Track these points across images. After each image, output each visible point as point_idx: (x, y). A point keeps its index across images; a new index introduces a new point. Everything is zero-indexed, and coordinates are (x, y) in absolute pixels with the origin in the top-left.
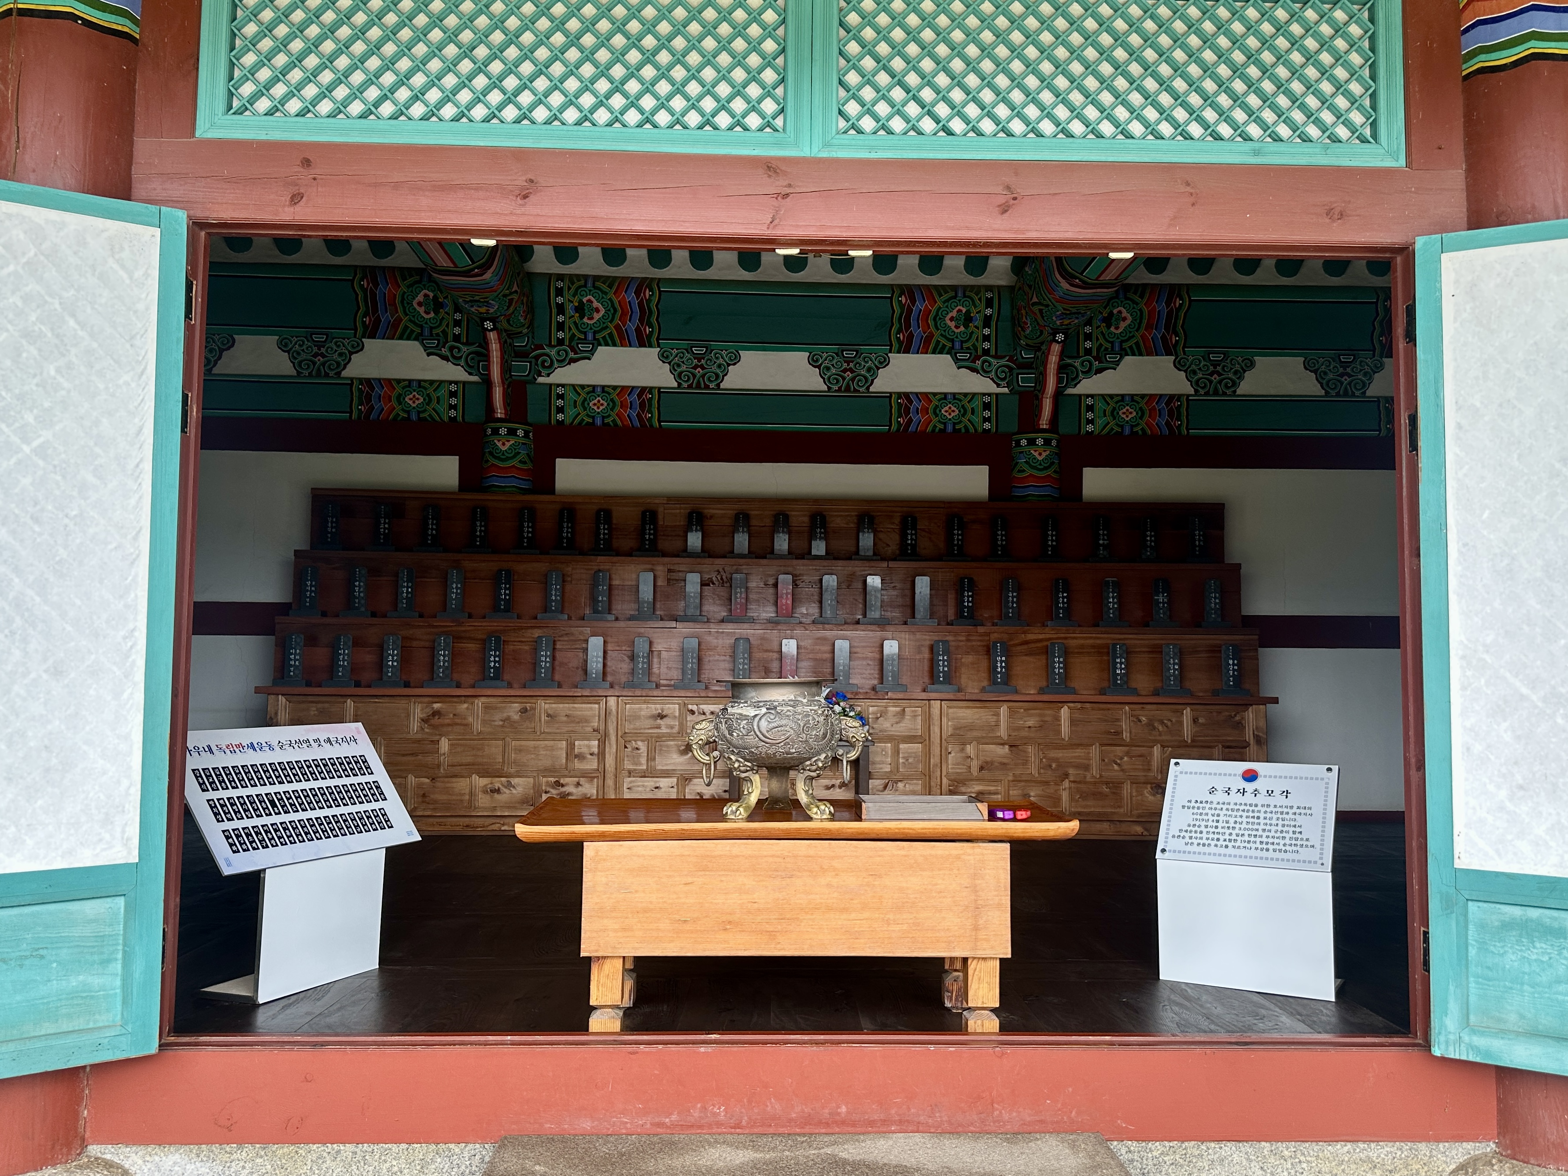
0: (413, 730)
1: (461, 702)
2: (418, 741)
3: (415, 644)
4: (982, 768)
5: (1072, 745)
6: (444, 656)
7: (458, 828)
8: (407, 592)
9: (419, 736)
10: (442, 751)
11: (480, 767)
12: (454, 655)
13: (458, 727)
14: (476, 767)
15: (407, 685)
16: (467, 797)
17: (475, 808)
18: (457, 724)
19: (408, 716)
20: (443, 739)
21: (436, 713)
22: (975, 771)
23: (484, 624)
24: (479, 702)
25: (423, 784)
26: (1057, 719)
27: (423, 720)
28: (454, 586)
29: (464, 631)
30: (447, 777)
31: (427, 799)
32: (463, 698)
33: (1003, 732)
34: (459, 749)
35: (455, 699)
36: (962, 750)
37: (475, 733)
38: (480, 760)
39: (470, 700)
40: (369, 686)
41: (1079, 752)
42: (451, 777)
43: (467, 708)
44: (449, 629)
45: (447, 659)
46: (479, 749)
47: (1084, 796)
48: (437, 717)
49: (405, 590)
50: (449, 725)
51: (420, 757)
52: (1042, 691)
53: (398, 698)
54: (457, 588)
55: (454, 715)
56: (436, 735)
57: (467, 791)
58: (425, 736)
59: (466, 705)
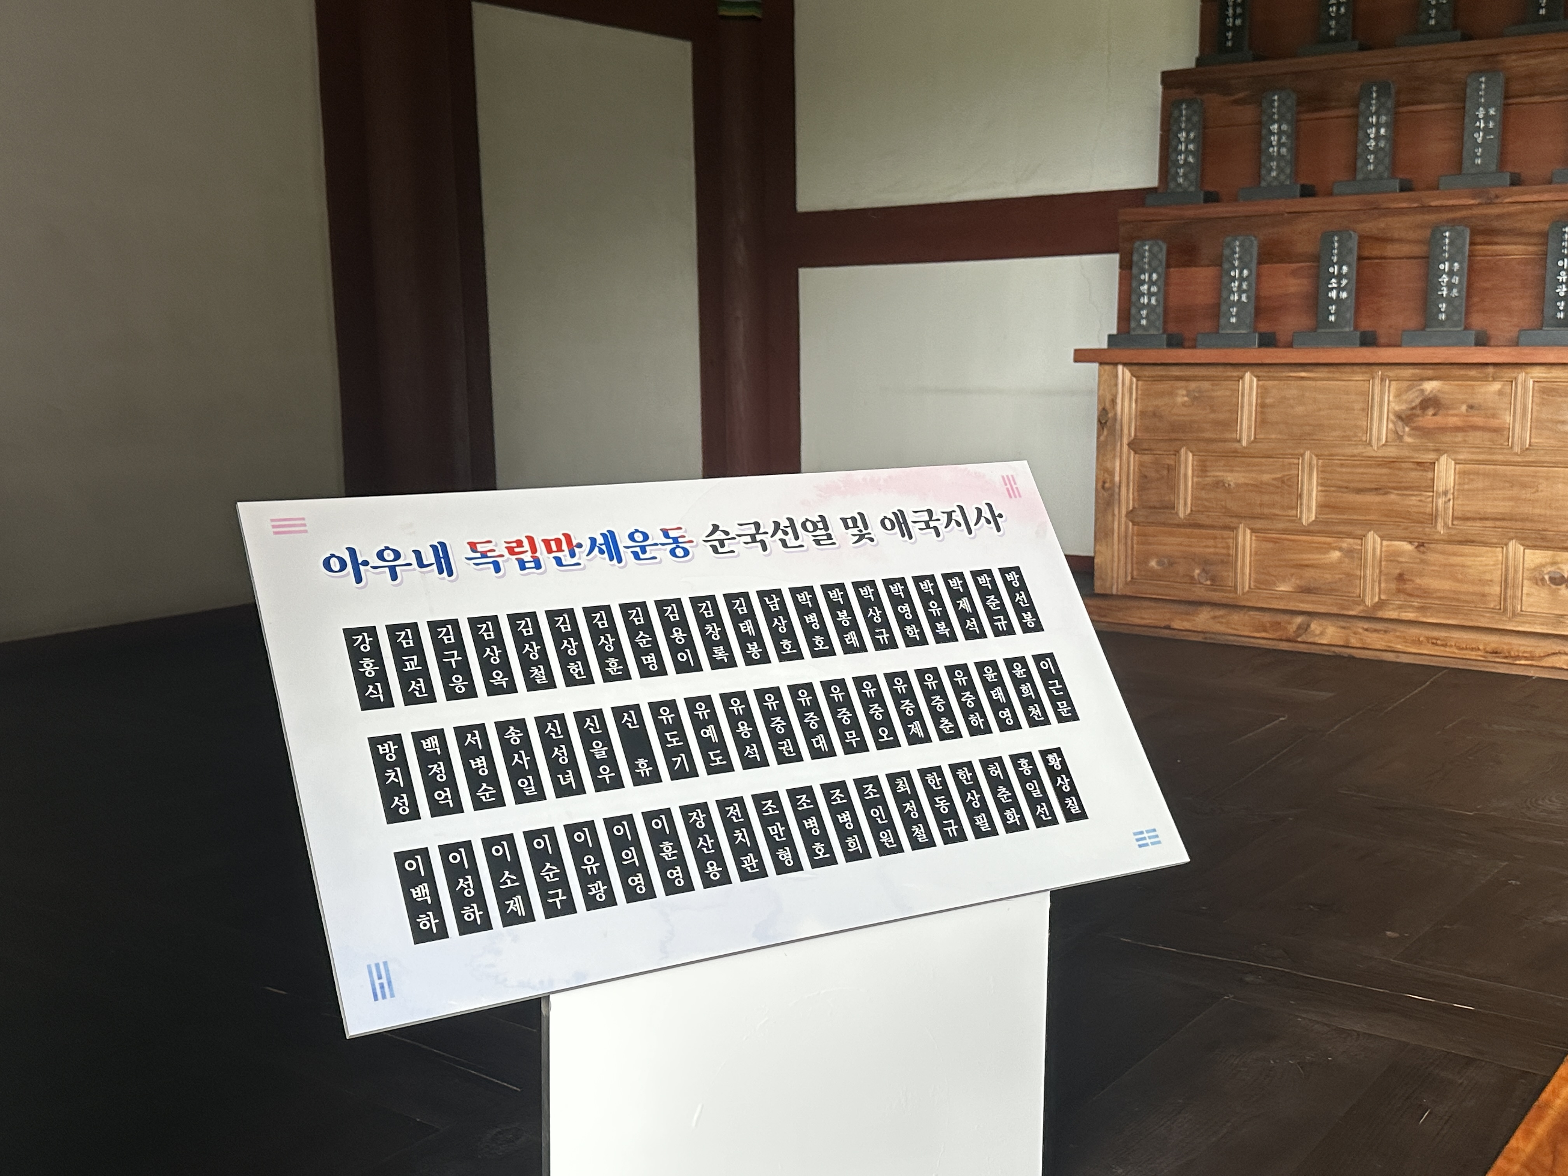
0: (1379, 439)
1: (1485, 379)
2: (1389, 463)
3: (1391, 250)
6: (1451, 273)
7: (1473, 655)
8: (1378, 137)
9: (1392, 452)
10: (1439, 486)
11: (1528, 525)
12: (1472, 272)
13: (1479, 434)
14: (1519, 525)
15: (1368, 340)
16: (1496, 589)
17: (1514, 614)
18: (1475, 428)
19: (1367, 410)
20: (1444, 458)
21: (1430, 403)
23: (1546, 197)
24: (1528, 379)
25: (1400, 553)
27: (1399, 416)
28: (1481, 113)
29: (1499, 217)
30: (1450, 542)
31: (1408, 586)
32: (1491, 370)
34: (1480, 484)
35: (1473, 373)
37: (1517, 449)
38: (1527, 509)
39: (1508, 373)
40: (1290, 345)
42: (1460, 543)
43: (1500, 393)
44: (1464, 213)
45: (1456, 280)
46: (1524, 486)
48: (1431, 412)
49: (1372, 132)
50: (1457, 429)
51: (1393, 497)
53: (1348, 369)
54: (1487, 118)
55: (1471, 407)
56: (1428, 450)
57: (1497, 576)
58: (1405, 453)
59: (1497, 386)
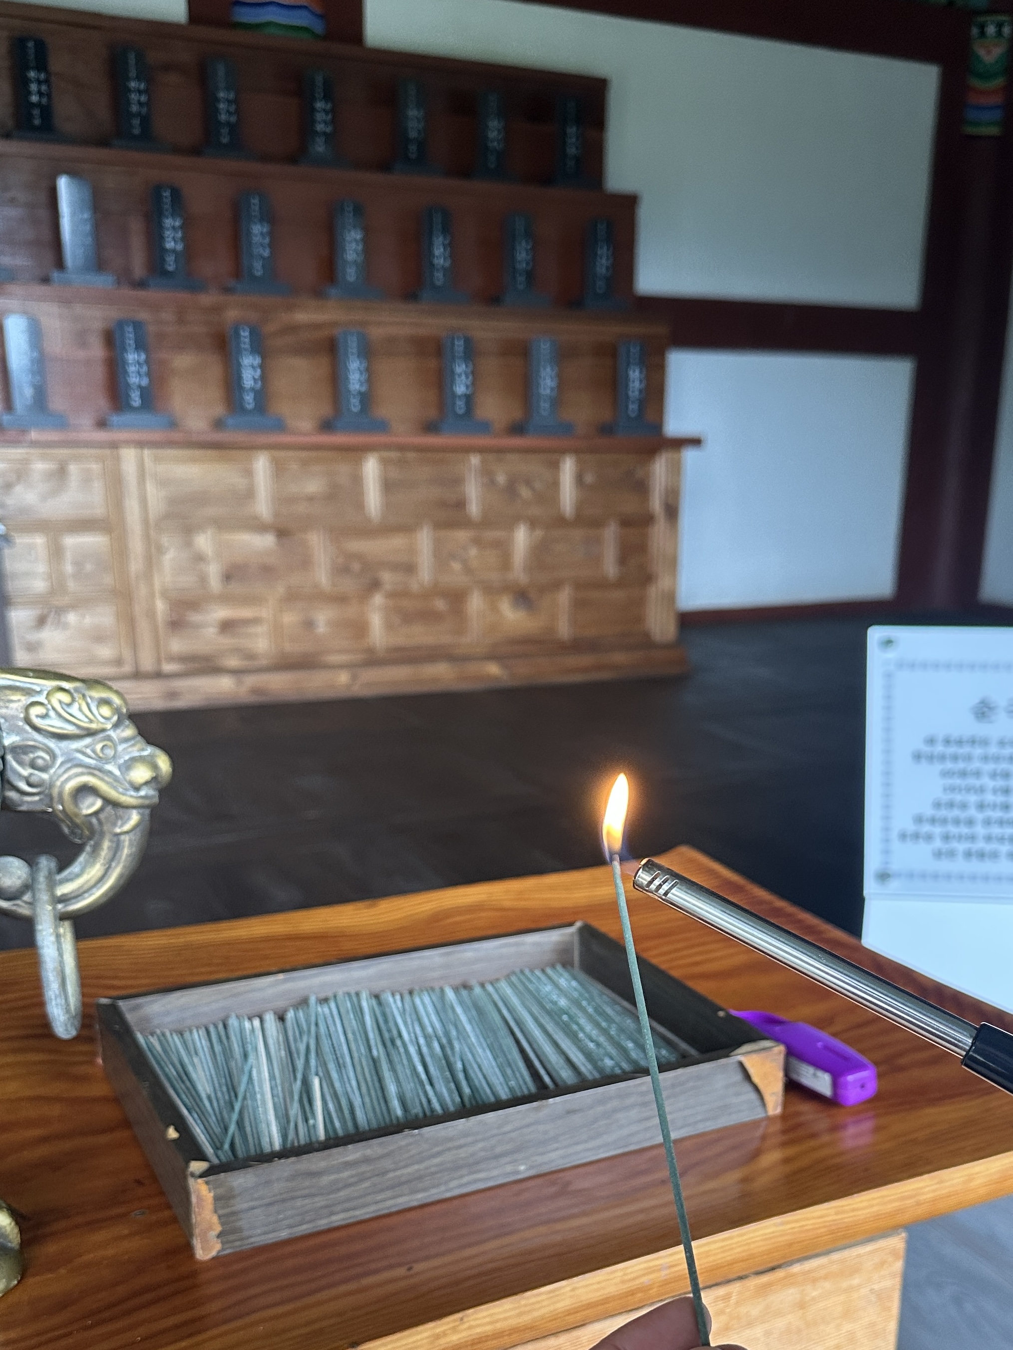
4: (228, 577)
5: (385, 529)
22: (215, 583)
26: (357, 480)
33: (263, 507)
36: (188, 544)
41: (397, 542)
47: (409, 618)
52: (327, 426)
